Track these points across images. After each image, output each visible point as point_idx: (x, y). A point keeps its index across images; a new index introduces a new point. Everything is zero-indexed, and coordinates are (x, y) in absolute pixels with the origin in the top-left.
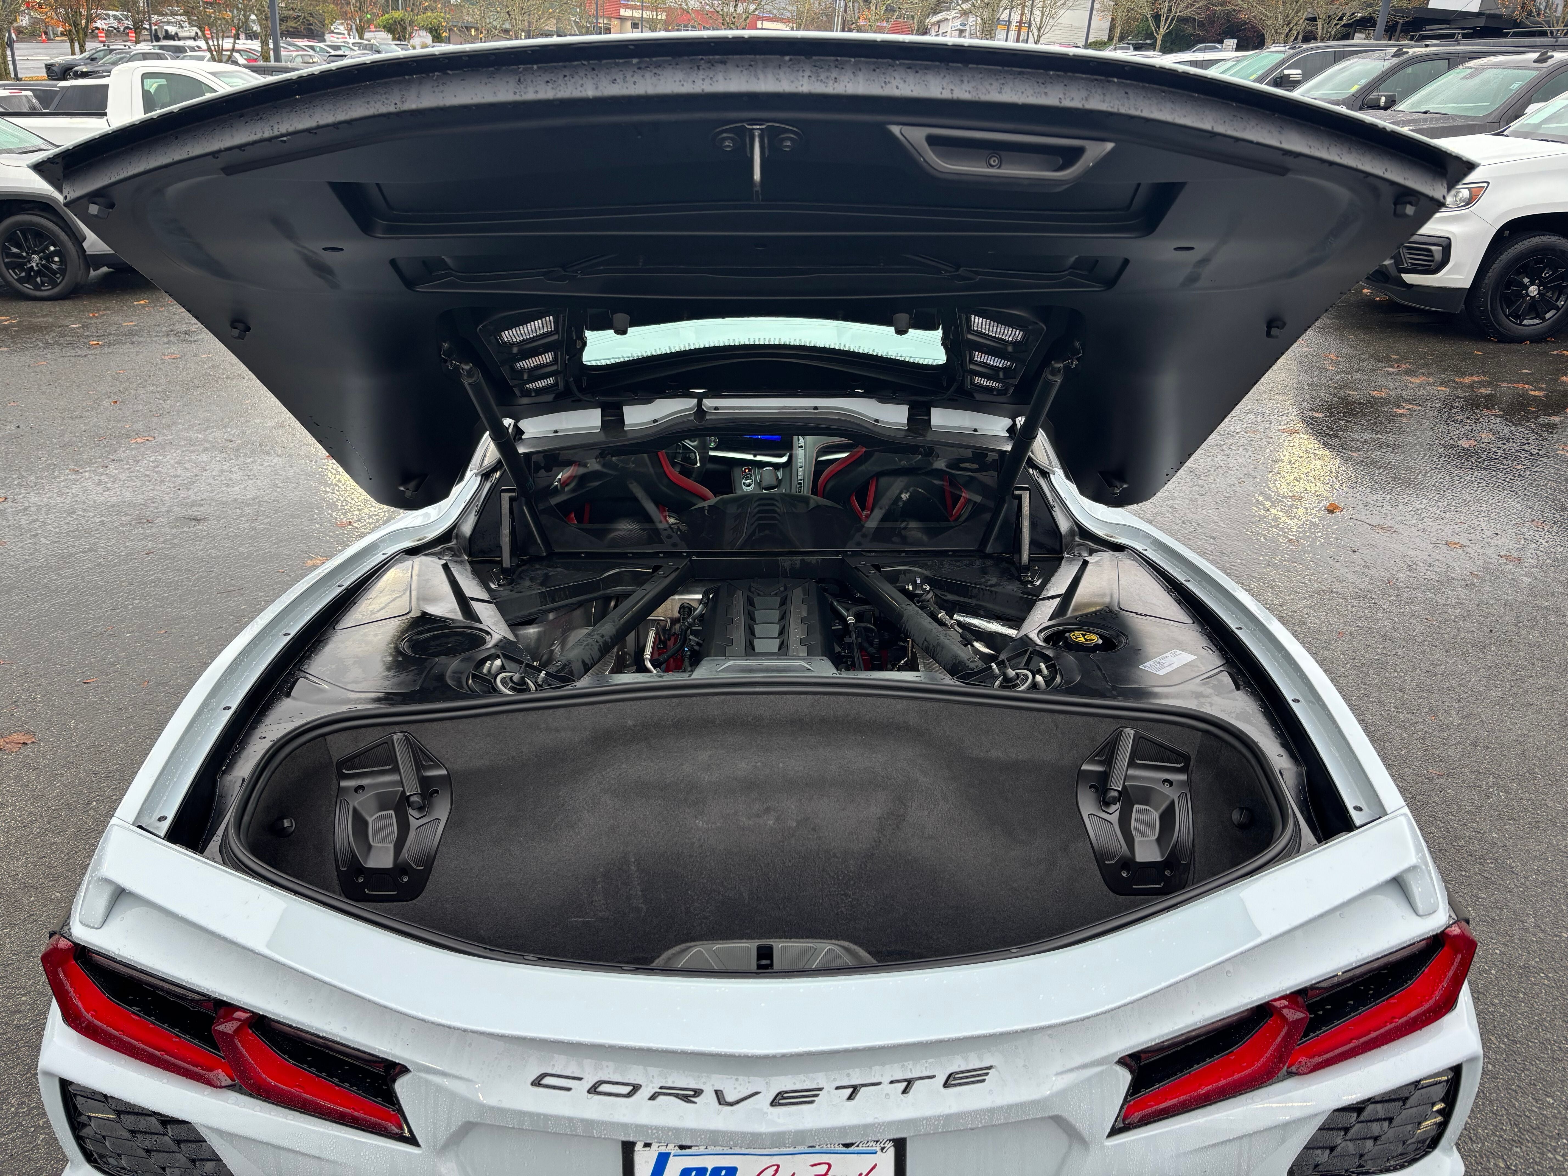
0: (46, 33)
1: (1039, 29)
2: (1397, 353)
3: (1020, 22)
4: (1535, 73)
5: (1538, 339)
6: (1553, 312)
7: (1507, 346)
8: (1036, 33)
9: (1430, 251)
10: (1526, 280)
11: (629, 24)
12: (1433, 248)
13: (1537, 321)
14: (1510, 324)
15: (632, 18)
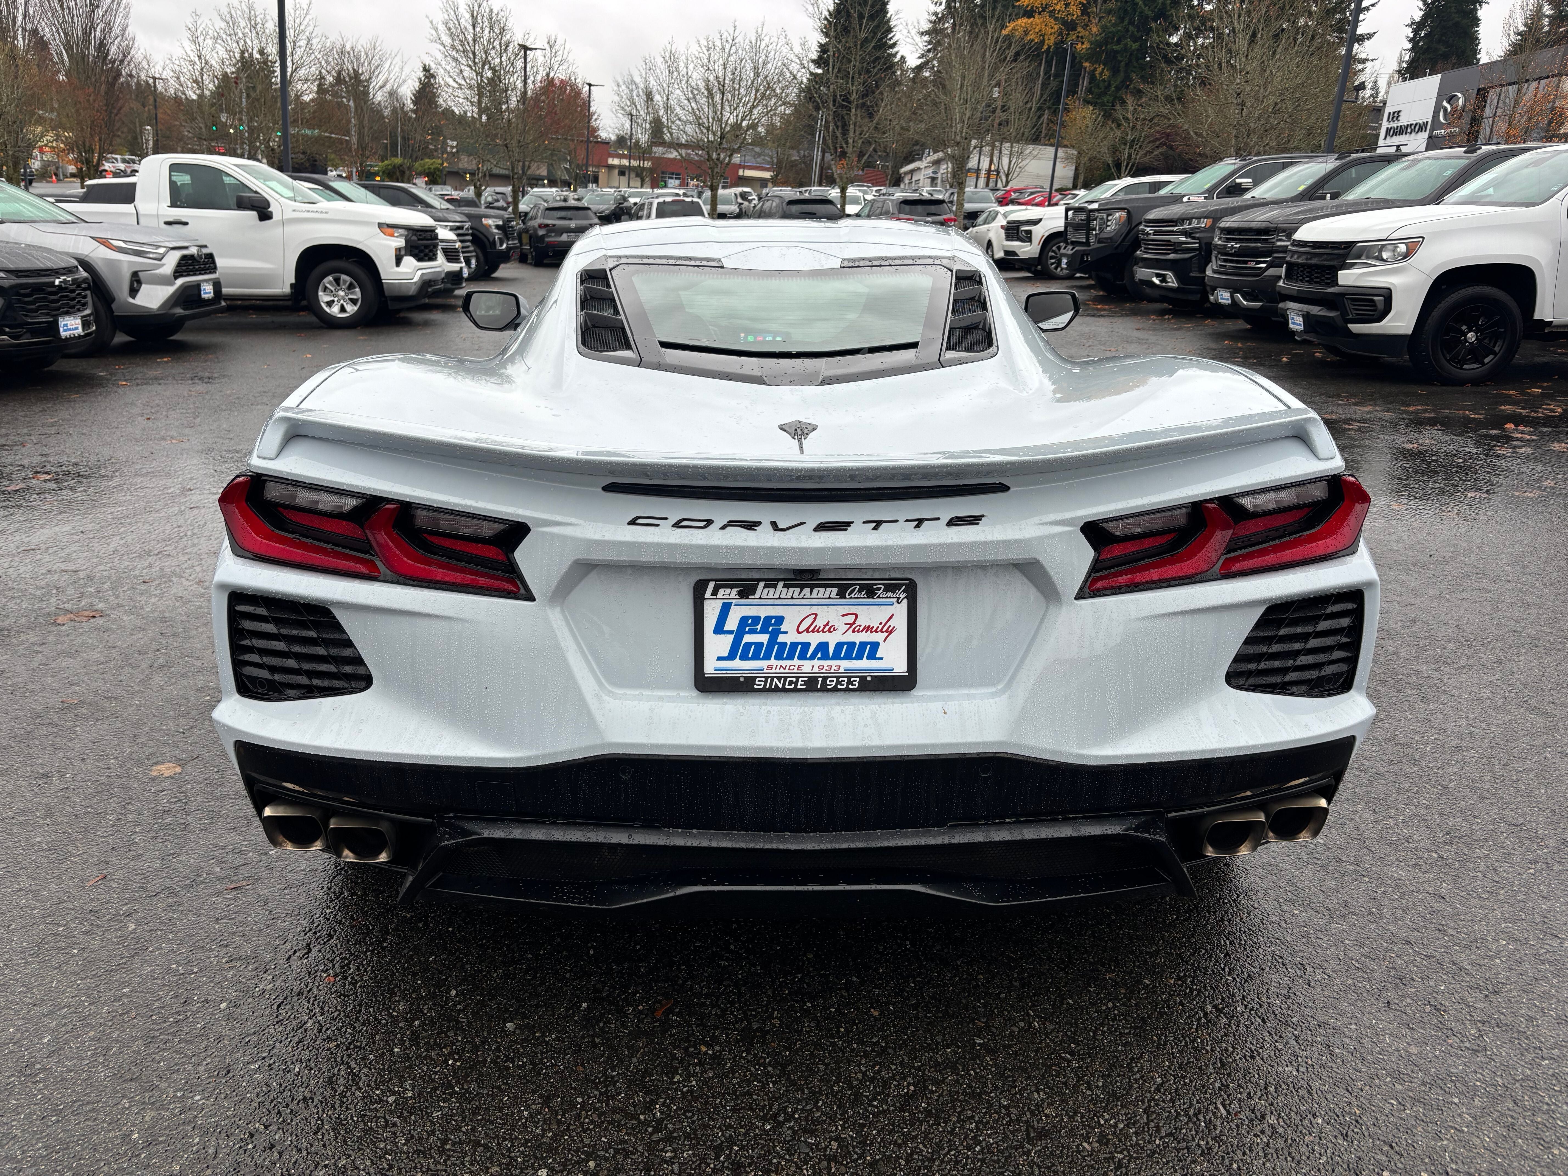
0: (56, 175)
1: (1007, 175)
2: (1347, 392)
3: (989, 171)
4: (1466, 162)
5: (1476, 382)
6: (1491, 357)
7: (1449, 388)
8: (1004, 179)
9: (1373, 301)
10: (1464, 328)
11: (616, 171)
12: (1375, 298)
13: (1476, 366)
14: (1452, 369)
15: (620, 166)
